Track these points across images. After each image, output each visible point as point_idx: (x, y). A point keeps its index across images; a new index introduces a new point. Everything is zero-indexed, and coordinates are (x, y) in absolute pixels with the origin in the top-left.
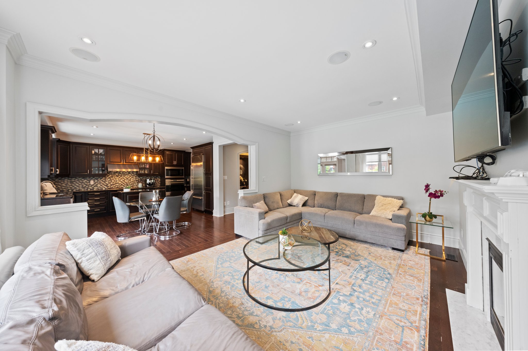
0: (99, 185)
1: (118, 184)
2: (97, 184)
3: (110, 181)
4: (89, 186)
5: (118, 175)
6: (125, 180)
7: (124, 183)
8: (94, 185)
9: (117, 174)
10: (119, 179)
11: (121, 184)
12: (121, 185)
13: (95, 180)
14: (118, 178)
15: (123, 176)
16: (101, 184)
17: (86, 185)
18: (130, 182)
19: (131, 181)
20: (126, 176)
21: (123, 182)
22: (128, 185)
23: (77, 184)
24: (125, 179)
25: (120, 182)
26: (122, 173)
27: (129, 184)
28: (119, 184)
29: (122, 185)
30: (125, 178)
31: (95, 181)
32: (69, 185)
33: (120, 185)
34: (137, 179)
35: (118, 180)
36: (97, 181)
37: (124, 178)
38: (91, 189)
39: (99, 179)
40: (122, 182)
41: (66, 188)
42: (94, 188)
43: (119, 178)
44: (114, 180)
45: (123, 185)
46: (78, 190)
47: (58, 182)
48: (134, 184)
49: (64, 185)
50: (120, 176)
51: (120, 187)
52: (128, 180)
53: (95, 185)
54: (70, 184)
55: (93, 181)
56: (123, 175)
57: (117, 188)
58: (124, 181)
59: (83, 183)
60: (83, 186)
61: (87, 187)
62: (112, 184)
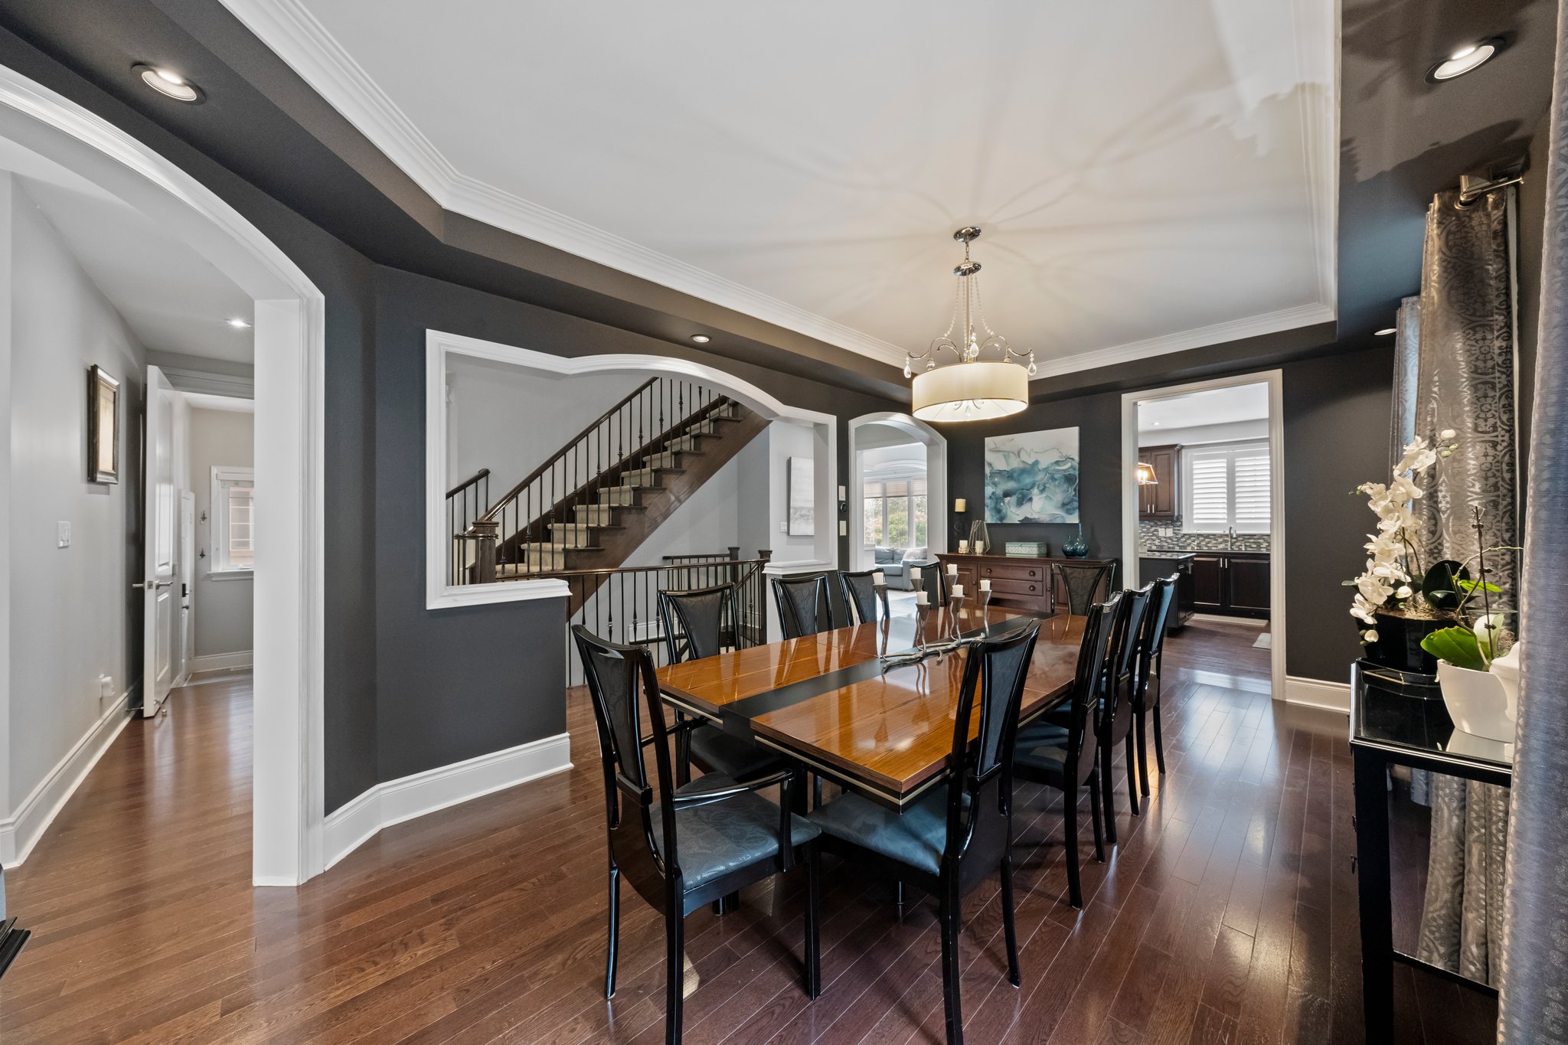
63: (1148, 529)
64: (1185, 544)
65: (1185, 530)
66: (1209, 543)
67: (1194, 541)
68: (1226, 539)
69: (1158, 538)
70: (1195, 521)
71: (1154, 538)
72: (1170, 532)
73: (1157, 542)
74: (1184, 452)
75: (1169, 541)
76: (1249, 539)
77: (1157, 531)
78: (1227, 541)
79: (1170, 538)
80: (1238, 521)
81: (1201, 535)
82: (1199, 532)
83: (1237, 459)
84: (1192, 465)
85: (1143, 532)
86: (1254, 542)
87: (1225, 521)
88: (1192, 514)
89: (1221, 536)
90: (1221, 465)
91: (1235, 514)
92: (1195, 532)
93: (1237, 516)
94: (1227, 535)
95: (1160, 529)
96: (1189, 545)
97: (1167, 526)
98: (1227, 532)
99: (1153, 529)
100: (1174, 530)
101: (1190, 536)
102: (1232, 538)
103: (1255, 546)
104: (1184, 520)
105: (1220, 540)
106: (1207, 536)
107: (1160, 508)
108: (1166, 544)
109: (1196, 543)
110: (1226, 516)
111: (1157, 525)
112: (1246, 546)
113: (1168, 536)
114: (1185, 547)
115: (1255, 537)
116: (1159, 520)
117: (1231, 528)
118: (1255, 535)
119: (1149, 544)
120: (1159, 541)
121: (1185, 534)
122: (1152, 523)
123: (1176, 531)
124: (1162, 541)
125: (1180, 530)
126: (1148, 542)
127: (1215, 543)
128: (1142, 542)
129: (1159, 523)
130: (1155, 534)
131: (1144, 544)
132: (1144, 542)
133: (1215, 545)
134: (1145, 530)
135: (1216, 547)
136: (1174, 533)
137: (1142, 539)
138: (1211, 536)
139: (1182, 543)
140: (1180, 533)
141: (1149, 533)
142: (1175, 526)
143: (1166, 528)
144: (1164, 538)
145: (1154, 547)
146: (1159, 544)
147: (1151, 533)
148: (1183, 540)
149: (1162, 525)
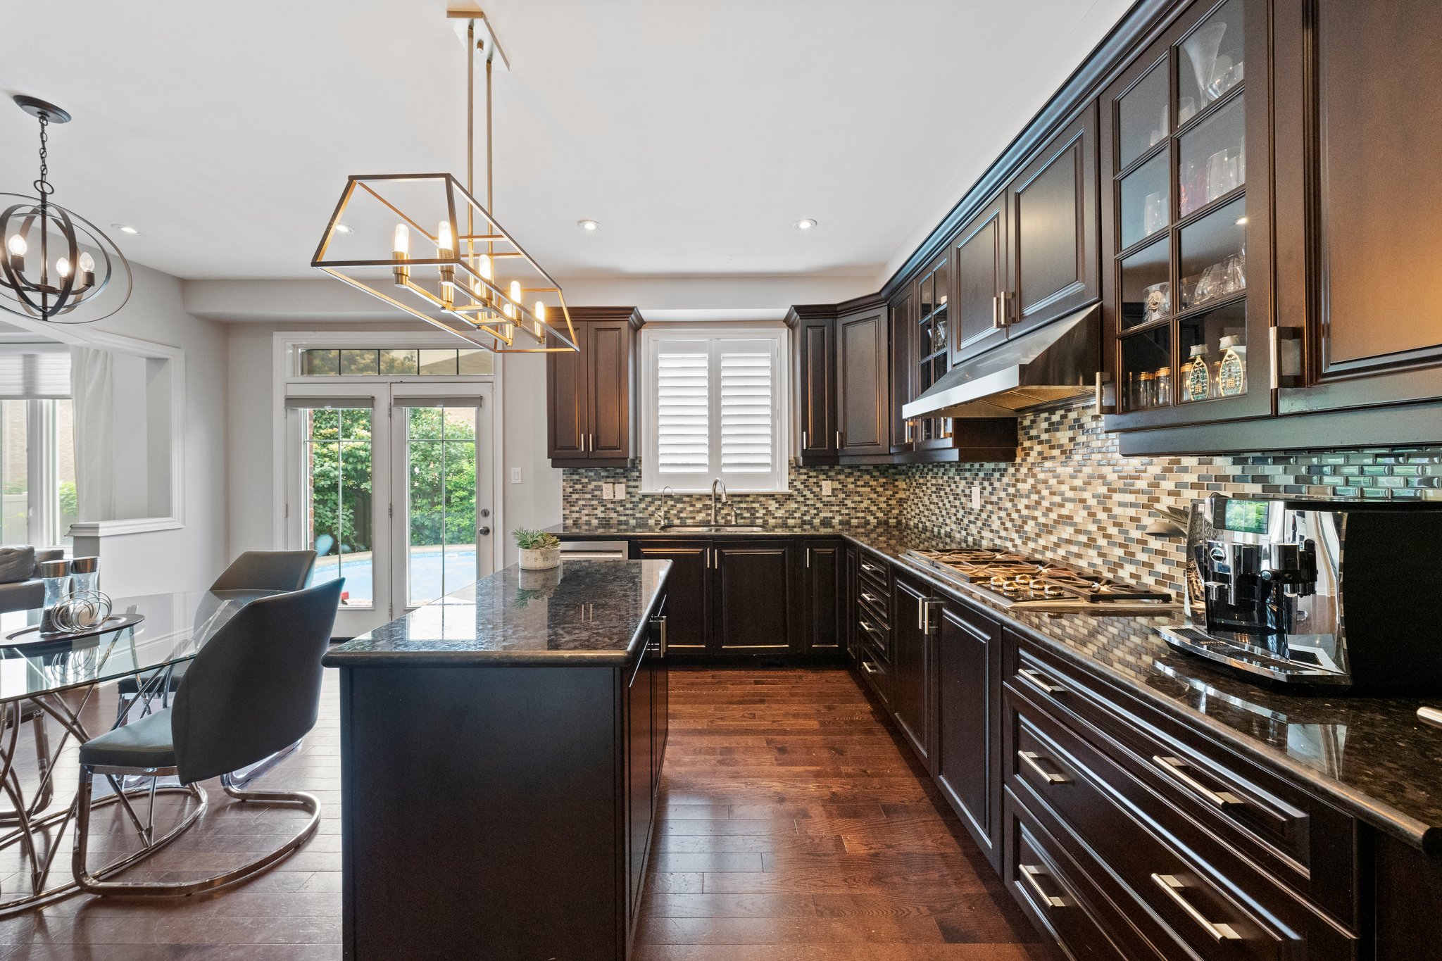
0: (994, 522)
1: (1067, 532)
2: (991, 508)
3: (1035, 497)
4: (970, 518)
6: (1117, 497)
8: (981, 515)
11: (1088, 532)
12: (1083, 539)
13: (985, 483)
16: (1001, 514)
17: (963, 511)
21: (1102, 516)
22: (1130, 557)
24: (1112, 490)
25: (1079, 516)
27: (1143, 544)
28: (1078, 531)
29: (1092, 542)
30: (1108, 473)
31: (985, 492)
33: (1078, 543)
35: (1072, 495)
36: (991, 489)
37: (1103, 470)
38: (973, 542)
39: (996, 474)
40: (1092, 515)
42: (982, 533)
43: (1079, 470)
44: (1053, 493)
45: (1102, 542)
47: (920, 485)
50: (1081, 458)
51: (1079, 556)
52: (1130, 498)
53: (984, 515)
55: (979, 490)
56: (1101, 443)
58: (1102, 499)
60: (958, 516)
61: (966, 521)
62: (1044, 521)
63: (585, 486)
64: (646, 514)
65: (646, 487)
66: (680, 511)
67: (658, 509)
68: (708, 502)
69: (602, 502)
70: (662, 470)
71: (595, 502)
72: (620, 492)
73: (599, 512)
74: (644, 332)
75: (620, 509)
76: (740, 502)
77: (599, 488)
78: (707, 507)
79: (621, 503)
80: (724, 470)
81: (670, 496)
82: (668, 491)
83: (723, 355)
84: (656, 361)
86: (745, 508)
87: (705, 470)
88: (657, 456)
89: (700, 498)
90: (700, 361)
91: (719, 456)
92: (661, 491)
93: (725, 460)
94: (709, 496)
95: (604, 486)
96: (652, 515)
97: (615, 478)
98: (709, 490)
99: (594, 483)
100: (628, 487)
101: (654, 498)
102: (718, 499)
103: (748, 515)
104: (644, 466)
105: (699, 505)
106: (679, 499)
107: (602, 444)
108: (615, 515)
109: (662, 514)
110: (705, 460)
111: (599, 478)
112: (736, 515)
113: (618, 498)
114: (645, 520)
115: (748, 499)
116: (604, 468)
117: (716, 483)
118: (748, 496)
119: (587, 515)
120: (603, 509)
121: (645, 496)
122: (591, 474)
123: (631, 490)
124: (609, 509)
125: (637, 487)
126: (584, 512)
127: (691, 512)
128: (573, 512)
129: (603, 474)
130: (596, 496)
131: (577, 515)
132: (577, 512)
133: (691, 515)
134: (579, 487)
135: (694, 518)
136: (628, 493)
137: (574, 506)
138: (686, 499)
139: (640, 512)
140: (637, 493)
141: (586, 493)
142: (628, 480)
143: (614, 483)
144: (612, 503)
145: (595, 522)
146: (602, 515)
147: (589, 493)
148: (642, 506)
149: (607, 477)
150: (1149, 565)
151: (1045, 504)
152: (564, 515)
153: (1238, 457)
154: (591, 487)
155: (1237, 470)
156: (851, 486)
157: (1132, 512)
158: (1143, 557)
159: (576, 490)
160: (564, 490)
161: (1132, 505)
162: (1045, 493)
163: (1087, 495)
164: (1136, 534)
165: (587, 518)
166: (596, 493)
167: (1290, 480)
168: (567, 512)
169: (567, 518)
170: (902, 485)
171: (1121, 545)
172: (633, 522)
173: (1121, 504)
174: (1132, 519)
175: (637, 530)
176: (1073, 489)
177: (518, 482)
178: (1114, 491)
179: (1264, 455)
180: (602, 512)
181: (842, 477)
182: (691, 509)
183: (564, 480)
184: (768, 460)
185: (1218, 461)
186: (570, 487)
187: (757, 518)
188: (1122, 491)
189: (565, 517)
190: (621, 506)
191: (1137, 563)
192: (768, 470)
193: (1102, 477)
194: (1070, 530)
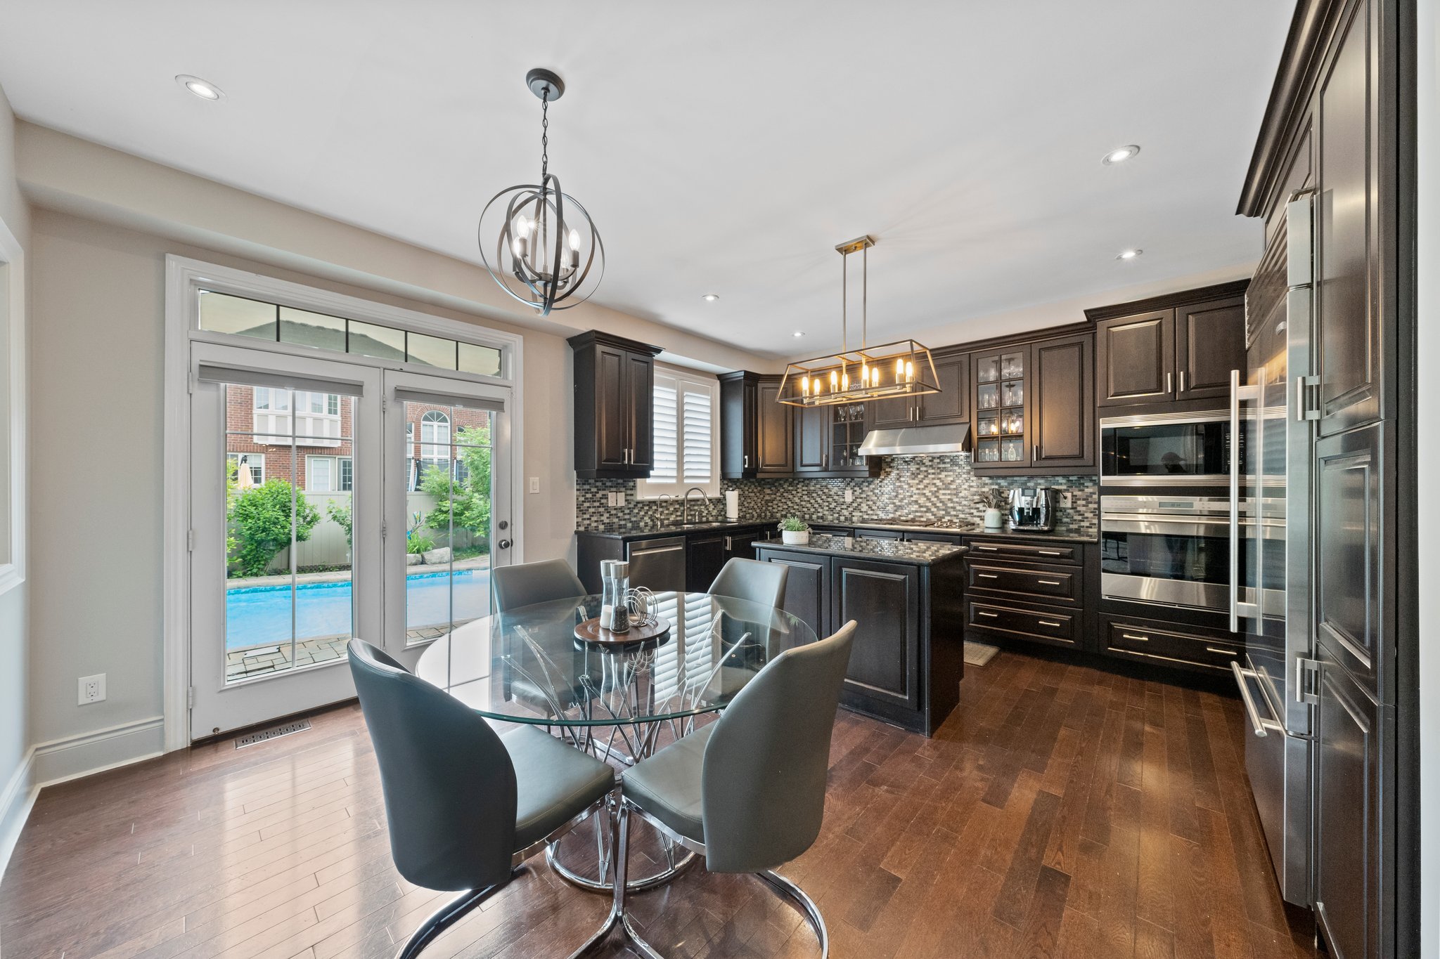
0: (864, 508)
2: (860, 500)
4: (843, 507)
5: (918, 471)
6: (941, 492)
7: (934, 504)
8: (853, 504)
9: (913, 467)
10: (919, 487)
11: (926, 507)
12: (925, 509)
13: (855, 489)
14: (917, 482)
15: (933, 476)
16: (868, 503)
17: (835, 504)
18: (955, 500)
19: (960, 495)
20: (942, 475)
21: (934, 499)
22: (948, 514)
23: (820, 501)
24: (939, 489)
25: (922, 500)
26: (930, 463)
27: (954, 508)
28: (921, 507)
29: (928, 510)
30: (938, 483)
31: (855, 493)
32: (805, 501)
33: (921, 512)
34: (986, 489)
35: (917, 491)
36: (860, 491)
37: (935, 481)
38: (846, 519)
39: (864, 484)
40: (929, 499)
41: (800, 508)
42: (854, 514)
43: (921, 481)
44: (905, 492)
45: (934, 509)
46: (822, 518)
47: (788, 491)
48: (972, 511)
49: (797, 500)
50: (922, 476)
51: (922, 517)
52: (949, 492)
53: (855, 505)
54: (806, 498)
55: (851, 491)
56: (933, 471)
57: (913, 520)
58: (935, 494)
59: (830, 496)
60: (831, 506)
61: (838, 509)
62: (900, 504)
63: (594, 495)
64: (638, 518)
65: (639, 495)
66: (660, 514)
67: (647, 513)
68: (677, 506)
69: (607, 509)
71: (602, 510)
72: (621, 499)
73: (605, 518)
75: (620, 514)
76: (694, 505)
77: (605, 497)
78: (676, 510)
79: (621, 509)
80: (686, 481)
81: (654, 502)
83: (686, 393)
85: (586, 500)
86: (697, 510)
87: (675, 481)
89: (673, 503)
90: (674, 396)
91: (683, 471)
92: (648, 498)
93: (686, 474)
94: (677, 501)
95: (609, 495)
96: (642, 518)
97: (617, 488)
99: (601, 493)
100: (626, 495)
101: (645, 504)
106: (659, 504)
108: (616, 520)
110: (675, 473)
111: (605, 488)
113: (619, 505)
114: (637, 523)
115: (699, 503)
116: (608, 479)
118: (698, 500)
119: (596, 521)
120: (608, 515)
121: (638, 503)
122: (599, 484)
123: (629, 498)
124: (612, 515)
125: (632, 495)
126: (594, 519)
127: (667, 514)
128: (585, 519)
129: (609, 484)
130: (603, 504)
131: (588, 522)
132: (588, 519)
133: (667, 517)
134: (589, 496)
135: (668, 519)
136: (626, 500)
137: (585, 513)
138: (664, 504)
139: (635, 516)
140: (633, 500)
141: (595, 501)
142: (626, 489)
143: (617, 492)
144: (615, 509)
145: (602, 527)
146: (607, 521)
147: (598, 501)
148: (636, 511)
149: (611, 487)
150: (956, 516)
151: (901, 496)
152: (577, 523)
153: (991, 477)
154: (599, 495)
155: (990, 481)
156: (747, 492)
157: (949, 497)
158: (953, 513)
159: (588, 498)
160: (577, 499)
161: (949, 494)
162: (901, 491)
163: (926, 492)
164: (950, 505)
165: (595, 524)
166: (603, 501)
167: (1006, 484)
168: (580, 520)
169: (580, 526)
170: (768, 491)
171: (943, 510)
172: (629, 525)
173: (944, 494)
174: (949, 499)
175: (632, 532)
176: (918, 489)
177: (536, 492)
178: (940, 489)
179: (999, 477)
180: (608, 518)
181: (742, 486)
182: (667, 512)
183: (577, 490)
184: (708, 474)
185: (983, 478)
186: (583, 496)
187: (703, 517)
188: (944, 489)
189: (578, 525)
190: (622, 512)
191: (951, 516)
192: (708, 481)
193: (934, 484)
194: (917, 506)
